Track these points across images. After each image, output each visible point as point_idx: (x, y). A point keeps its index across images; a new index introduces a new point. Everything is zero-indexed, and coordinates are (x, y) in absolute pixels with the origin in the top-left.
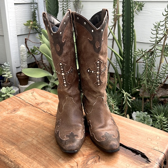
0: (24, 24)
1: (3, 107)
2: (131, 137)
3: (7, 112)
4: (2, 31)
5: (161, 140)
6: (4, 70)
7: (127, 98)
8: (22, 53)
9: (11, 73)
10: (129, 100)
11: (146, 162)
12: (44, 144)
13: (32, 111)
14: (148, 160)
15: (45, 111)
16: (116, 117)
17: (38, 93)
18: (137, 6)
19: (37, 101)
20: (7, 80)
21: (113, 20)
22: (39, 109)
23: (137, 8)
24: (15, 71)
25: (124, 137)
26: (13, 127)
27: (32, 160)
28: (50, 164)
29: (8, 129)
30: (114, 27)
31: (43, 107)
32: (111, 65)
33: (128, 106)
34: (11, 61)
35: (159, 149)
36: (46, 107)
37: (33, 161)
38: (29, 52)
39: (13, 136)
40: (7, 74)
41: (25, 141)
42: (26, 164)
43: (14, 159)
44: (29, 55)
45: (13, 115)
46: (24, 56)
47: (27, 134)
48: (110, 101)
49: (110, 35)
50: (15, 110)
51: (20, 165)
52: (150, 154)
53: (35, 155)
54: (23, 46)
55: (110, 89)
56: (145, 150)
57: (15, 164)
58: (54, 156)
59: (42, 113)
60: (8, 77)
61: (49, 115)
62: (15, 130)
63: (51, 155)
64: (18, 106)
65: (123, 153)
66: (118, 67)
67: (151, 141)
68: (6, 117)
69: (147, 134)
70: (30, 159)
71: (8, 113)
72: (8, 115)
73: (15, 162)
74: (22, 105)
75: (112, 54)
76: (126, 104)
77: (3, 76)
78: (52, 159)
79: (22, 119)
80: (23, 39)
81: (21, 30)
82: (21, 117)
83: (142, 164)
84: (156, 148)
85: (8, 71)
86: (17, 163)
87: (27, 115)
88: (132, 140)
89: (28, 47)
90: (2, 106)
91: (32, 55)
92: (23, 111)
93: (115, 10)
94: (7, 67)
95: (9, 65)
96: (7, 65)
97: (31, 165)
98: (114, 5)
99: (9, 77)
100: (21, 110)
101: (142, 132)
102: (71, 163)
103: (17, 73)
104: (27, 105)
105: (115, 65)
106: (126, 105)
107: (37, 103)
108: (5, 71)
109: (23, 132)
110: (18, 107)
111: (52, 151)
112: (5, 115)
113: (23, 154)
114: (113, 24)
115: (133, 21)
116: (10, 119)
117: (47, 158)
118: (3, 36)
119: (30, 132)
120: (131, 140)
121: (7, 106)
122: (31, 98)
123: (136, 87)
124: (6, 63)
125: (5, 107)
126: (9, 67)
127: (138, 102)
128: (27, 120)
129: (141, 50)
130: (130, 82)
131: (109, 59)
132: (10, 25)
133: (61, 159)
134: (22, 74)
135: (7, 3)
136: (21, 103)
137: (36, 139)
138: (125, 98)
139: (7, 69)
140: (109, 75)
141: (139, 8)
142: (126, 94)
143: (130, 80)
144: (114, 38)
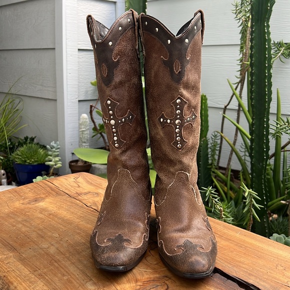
0: (92, 83)
1: (19, 194)
2: (242, 259)
3: (22, 202)
4: (55, 92)
6: (50, 153)
7: (251, 201)
8: (81, 128)
9: (60, 160)
10: (257, 205)
12: (68, 255)
13: (66, 204)
15: (89, 205)
16: (220, 225)
17: (86, 179)
18: (283, 48)
19: (79, 190)
20: (52, 171)
21: (239, 73)
22: (78, 202)
23: (283, 51)
24: (69, 158)
25: (227, 259)
26: (24, 225)
27: (36, 279)
29: (14, 226)
30: (240, 84)
31: (87, 199)
32: (234, 153)
33: (254, 218)
36: (92, 199)
37: (38, 280)
38: (95, 129)
39: (17, 238)
40: (53, 160)
41: (36, 247)
42: (23, 284)
43: (4, 274)
44: (94, 134)
45: (30, 206)
46: (85, 132)
47: (42, 237)
48: (216, 202)
49: (232, 100)
50: (36, 200)
51: (12, 284)
53: (45, 270)
54: (85, 116)
56: (268, 286)
57: (3, 283)
58: (80, 276)
59: (82, 207)
60: (55, 166)
61: (92, 211)
62: (24, 229)
63: (74, 273)
64: (44, 194)
65: (218, 286)
66: (248, 159)
67: (284, 271)
68: (17, 209)
69: (278, 258)
70: (33, 276)
71: (23, 204)
72: (23, 206)
73: (5, 278)
74: (51, 193)
75: (236, 134)
76: (249, 213)
77: (47, 163)
78: (74, 281)
79: (43, 213)
80: (87, 106)
81: (87, 92)
82: (43, 210)
85: (57, 156)
86: (7, 281)
87: (55, 209)
88: (244, 266)
89: (95, 121)
90: (18, 193)
91: (101, 133)
92: (51, 202)
93: (243, 56)
94: (54, 149)
95: (59, 147)
96: (55, 145)
97: (30, 286)
98: (242, 48)
99: (55, 165)
100: (47, 200)
101: (266, 254)
103: (71, 162)
104: (60, 195)
105: (242, 154)
106: (250, 216)
107: (78, 192)
108: (51, 156)
109: (38, 234)
110: (43, 196)
111: (78, 268)
112: (18, 205)
113: (23, 267)
114: (238, 80)
116: (24, 213)
117: (65, 278)
118: (56, 100)
119: (49, 234)
120: (241, 265)
121: (25, 193)
122: (72, 184)
123: (281, 197)
124: (54, 142)
125: (21, 194)
126: (58, 150)
127: (282, 222)
128: (51, 216)
129: (286, 120)
130: (265, 181)
131: (232, 143)
132: (68, 83)
133: (90, 283)
134: (79, 162)
135: (66, 48)
136: (51, 191)
137: (57, 246)
138: (248, 201)
139: (55, 152)
140: (230, 173)
141: (286, 52)
142: (249, 192)
143: (265, 176)
144: (240, 105)
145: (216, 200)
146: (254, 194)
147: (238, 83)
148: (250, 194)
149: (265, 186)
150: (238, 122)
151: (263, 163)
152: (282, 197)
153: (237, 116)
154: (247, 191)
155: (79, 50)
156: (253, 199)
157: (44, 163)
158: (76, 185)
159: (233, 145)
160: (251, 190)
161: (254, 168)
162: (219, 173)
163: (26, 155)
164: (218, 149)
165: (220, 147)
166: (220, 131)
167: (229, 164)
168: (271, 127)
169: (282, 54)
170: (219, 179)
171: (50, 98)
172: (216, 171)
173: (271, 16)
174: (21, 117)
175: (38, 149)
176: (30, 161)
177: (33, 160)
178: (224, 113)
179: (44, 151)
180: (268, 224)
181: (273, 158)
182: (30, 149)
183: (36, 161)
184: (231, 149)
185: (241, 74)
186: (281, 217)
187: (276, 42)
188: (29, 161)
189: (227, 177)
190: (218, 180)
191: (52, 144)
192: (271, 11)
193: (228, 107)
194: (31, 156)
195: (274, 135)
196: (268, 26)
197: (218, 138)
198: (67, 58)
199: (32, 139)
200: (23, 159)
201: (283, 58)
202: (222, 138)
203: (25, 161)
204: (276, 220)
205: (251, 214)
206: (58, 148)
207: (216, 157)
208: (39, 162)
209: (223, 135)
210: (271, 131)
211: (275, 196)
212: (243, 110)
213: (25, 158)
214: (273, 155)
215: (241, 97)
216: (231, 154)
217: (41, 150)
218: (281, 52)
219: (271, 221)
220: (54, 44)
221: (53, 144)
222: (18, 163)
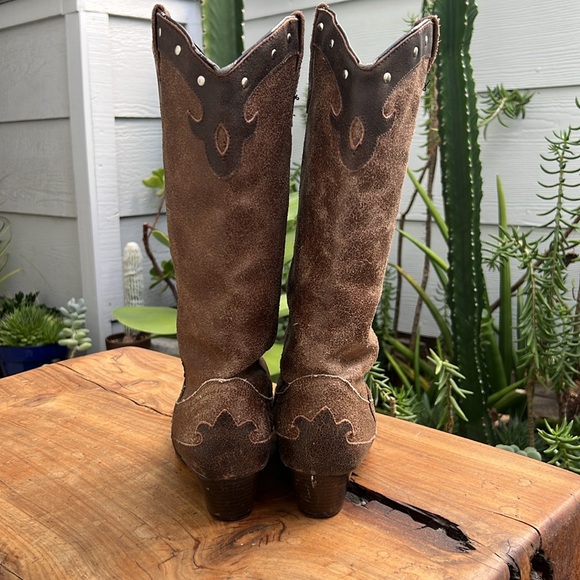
0: (144, 183)
1: (6, 391)
2: (421, 476)
3: (13, 404)
4: (73, 202)
5: (534, 490)
6: (67, 321)
7: (449, 382)
8: (128, 271)
9: (87, 335)
11: (460, 548)
12: (101, 486)
13: (97, 402)
14: (467, 545)
15: (140, 401)
16: (385, 422)
17: (135, 358)
18: (505, 99)
19: (122, 378)
21: (425, 149)
22: (120, 397)
23: (505, 106)
24: (106, 331)
25: (394, 477)
26: (17, 441)
27: (43, 527)
28: (100, 540)
30: (427, 171)
31: (136, 391)
32: (424, 305)
34: (96, 300)
35: (520, 514)
36: (147, 391)
37: (45, 529)
38: (155, 271)
39: (4, 464)
40: (74, 335)
41: (41, 477)
42: (18, 537)
44: (155, 282)
45: (28, 409)
46: (135, 279)
47: (53, 460)
48: (382, 387)
49: (415, 203)
50: (39, 399)
52: (481, 526)
53: (59, 513)
54: (134, 246)
55: (422, 390)
56: (464, 516)
58: (124, 518)
59: (126, 406)
60: (78, 348)
61: (148, 412)
62: (17, 449)
63: (113, 515)
64: (54, 387)
65: (376, 521)
67: (496, 491)
68: (4, 415)
69: (486, 471)
70: (37, 524)
71: (14, 406)
72: (14, 411)
74: (68, 386)
75: (427, 268)
76: (447, 407)
77: (62, 342)
78: (112, 527)
79: (54, 420)
80: (137, 227)
81: (135, 200)
82: (52, 415)
83: (439, 554)
84: (510, 511)
85: (82, 326)
87: (76, 412)
88: (423, 486)
89: (155, 255)
90: (4, 388)
91: (167, 280)
92: (68, 401)
94: (75, 314)
95: (84, 308)
96: (76, 306)
97: (32, 541)
98: (427, 102)
99: (79, 345)
100: (62, 397)
101: (466, 465)
102: (174, 540)
103: (110, 338)
104: (86, 387)
105: (439, 305)
106: (448, 412)
107: (121, 381)
108: (69, 327)
109: (44, 454)
110: (53, 391)
111: (120, 506)
112: (5, 409)
113: (18, 511)
114: (424, 164)
115: (476, 132)
116: (16, 421)
117: (96, 523)
118: (75, 219)
119: (66, 454)
120: (419, 485)
121: (18, 387)
122: (108, 369)
123: (516, 381)
124: (73, 299)
125: (11, 390)
126: (83, 315)
127: (519, 428)
128: (69, 424)
129: (511, 234)
130: (479, 350)
131: (419, 284)
132: (98, 184)
133: (142, 528)
134: (126, 338)
135: (92, 116)
136: (68, 382)
137: (80, 472)
139: (76, 319)
140: (418, 342)
141: (511, 106)
142: (443, 365)
143: (479, 341)
144: (430, 212)
145: (382, 383)
146: (452, 368)
147: (424, 169)
148: (445, 369)
149: (480, 358)
150: (428, 245)
151: (473, 315)
152: (519, 383)
153: (425, 231)
154: (440, 364)
155: (116, 118)
156: (451, 380)
157: (57, 344)
158: (115, 369)
159: (420, 289)
160: (446, 363)
161: (457, 326)
162: (398, 343)
163: (19, 329)
164: (394, 296)
165: (399, 293)
166: (395, 263)
167: (416, 325)
168: (484, 246)
169: (504, 110)
170: (400, 355)
171: (64, 215)
172: (392, 340)
173: (472, 39)
174: (8, 255)
175: (43, 316)
176: (29, 340)
177: (34, 338)
178: (402, 227)
179: (56, 320)
180: (492, 432)
182: (27, 315)
183: (39, 340)
184: (418, 296)
185: (429, 153)
186: (517, 418)
187: (492, 89)
188: (25, 340)
189: (414, 350)
190: (397, 358)
191: (70, 303)
192: (470, 28)
193: (407, 217)
194: (31, 329)
195: (492, 263)
196: (468, 58)
197: (393, 276)
198: (93, 135)
199: (32, 298)
200: (15, 337)
201: (505, 119)
202: (400, 275)
203: (19, 341)
205: (449, 409)
206: (83, 312)
207: (392, 313)
208: (47, 341)
209: (401, 270)
210: (485, 255)
211: (504, 380)
212: (437, 222)
213: (18, 334)
215: (431, 196)
216: (420, 305)
217: (50, 319)
218: (501, 106)
219: (498, 428)
220: (68, 108)
221: (72, 303)
222: (5, 344)
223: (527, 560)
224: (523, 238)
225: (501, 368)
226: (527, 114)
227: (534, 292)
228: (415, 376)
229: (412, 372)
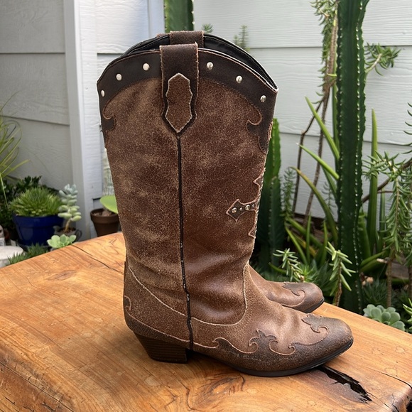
1: (41, 266)
3: (47, 277)
4: (67, 114)
5: (407, 356)
6: (64, 201)
7: (340, 265)
8: (106, 165)
9: (78, 210)
10: (347, 271)
11: (361, 399)
12: (118, 345)
13: (105, 277)
14: (366, 397)
18: (381, 55)
19: (119, 259)
20: (67, 225)
21: (321, 88)
22: (120, 274)
23: (380, 59)
24: (90, 207)
26: (55, 308)
27: (84, 376)
28: (123, 386)
29: (43, 310)
30: (322, 104)
32: (314, 196)
33: (343, 285)
34: (83, 184)
35: (399, 374)
37: (86, 377)
39: (50, 325)
40: (69, 210)
41: (76, 336)
42: (69, 382)
43: (43, 372)
45: (59, 282)
47: (82, 323)
49: (312, 125)
50: (65, 274)
51: (55, 383)
52: (374, 383)
53: (93, 365)
55: (312, 257)
56: (362, 375)
57: (43, 382)
58: (137, 370)
60: (72, 219)
62: (57, 314)
63: (130, 367)
64: (74, 265)
66: (333, 202)
67: (381, 356)
68: (43, 286)
69: (374, 341)
70: (79, 373)
71: (49, 279)
72: (49, 283)
73: (44, 377)
74: (83, 264)
75: (318, 171)
76: (337, 281)
77: (60, 215)
78: (130, 377)
79: (77, 291)
82: (76, 288)
83: (349, 404)
84: (392, 372)
85: (73, 205)
86: (49, 380)
87: (92, 286)
90: (39, 265)
92: (85, 276)
93: (326, 64)
94: (69, 196)
95: (76, 191)
96: (71, 190)
97: (79, 386)
98: (325, 54)
99: (72, 217)
100: (80, 273)
101: (360, 336)
102: (172, 388)
103: (94, 212)
104: (95, 265)
105: (325, 197)
106: (338, 285)
107: (118, 261)
108: (66, 205)
109: (76, 319)
110: (74, 268)
111: (133, 361)
112: (43, 282)
113: (66, 363)
114: (320, 98)
115: (363, 85)
116: (52, 291)
117: (119, 374)
118: (68, 126)
119: (91, 319)
121: (49, 264)
122: (108, 251)
123: (377, 253)
124: (69, 185)
125: (44, 267)
126: (75, 196)
127: (379, 288)
128: (88, 295)
129: (383, 156)
130: (356, 235)
131: (311, 182)
132: (85, 102)
133: (150, 378)
134: (104, 212)
135: (81, 53)
136: (82, 261)
137: (102, 333)
138: (335, 265)
139: (71, 199)
140: (310, 222)
141: (384, 60)
142: (337, 254)
143: (356, 230)
144: (322, 132)
145: (295, 266)
146: (344, 256)
147: (320, 102)
148: (338, 257)
149: (357, 242)
150: (320, 155)
151: (353, 212)
152: (379, 254)
153: (318, 145)
154: (335, 253)
155: (98, 54)
156: (342, 263)
157: (56, 215)
158: (113, 251)
159: (313, 186)
160: (339, 252)
161: (342, 219)
162: (295, 222)
163: (30, 204)
164: (294, 191)
165: (297, 189)
166: (296, 167)
167: (308, 210)
168: (364, 163)
169: (379, 63)
170: (296, 231)
171: (60, 122)
172: (291, 220)
173: (364, 19)
174: (18, 148)
175: (47, 195)
176: (37, 212)
177: (40, 211)
178: (302, 143)
179: (55, 197)
180: (361, 290)
181: (368, 202)
182: (35, 194)
183: (44, 212)
184: (310, 190)
185: (324, 90)
186: (378, 280)
187: (371, 45)
188: (34, 212)
189: (306, 228)
190: (294, 233)
191: (66, 188)
192: (364, 11)
193: (307, 134)
194: (38, 205)
195: (368, 175)
196: (361, 32)
197: (294, 176)
198: (82, 67)
199: (36, 180)
200: (27, 210)
201: (379, 68)
202: (299, 175)
203: (30, 213)
204: (372, 285)
205: (339, 282)
206: (76, 194)
207: (291, 202)
208: (49, 213)
209: (300, 172)
210: (365, 169)
211: (369, 252)
212: (326, 137)
213: (29, 208)
214: (367, 198)
215: (324, 121)
216: (312, 197)
217: (51, 197)
218: (378, 60)
219: (365, 286)
220: (64, 46)
221: (67, 188)
222: (20, 215)
223: (405, 407)
224: (392, 160)
225: (368, 243)
226: (395, 64)
227: (398, 199)
228: (307, 246)
229: (305, 243)
